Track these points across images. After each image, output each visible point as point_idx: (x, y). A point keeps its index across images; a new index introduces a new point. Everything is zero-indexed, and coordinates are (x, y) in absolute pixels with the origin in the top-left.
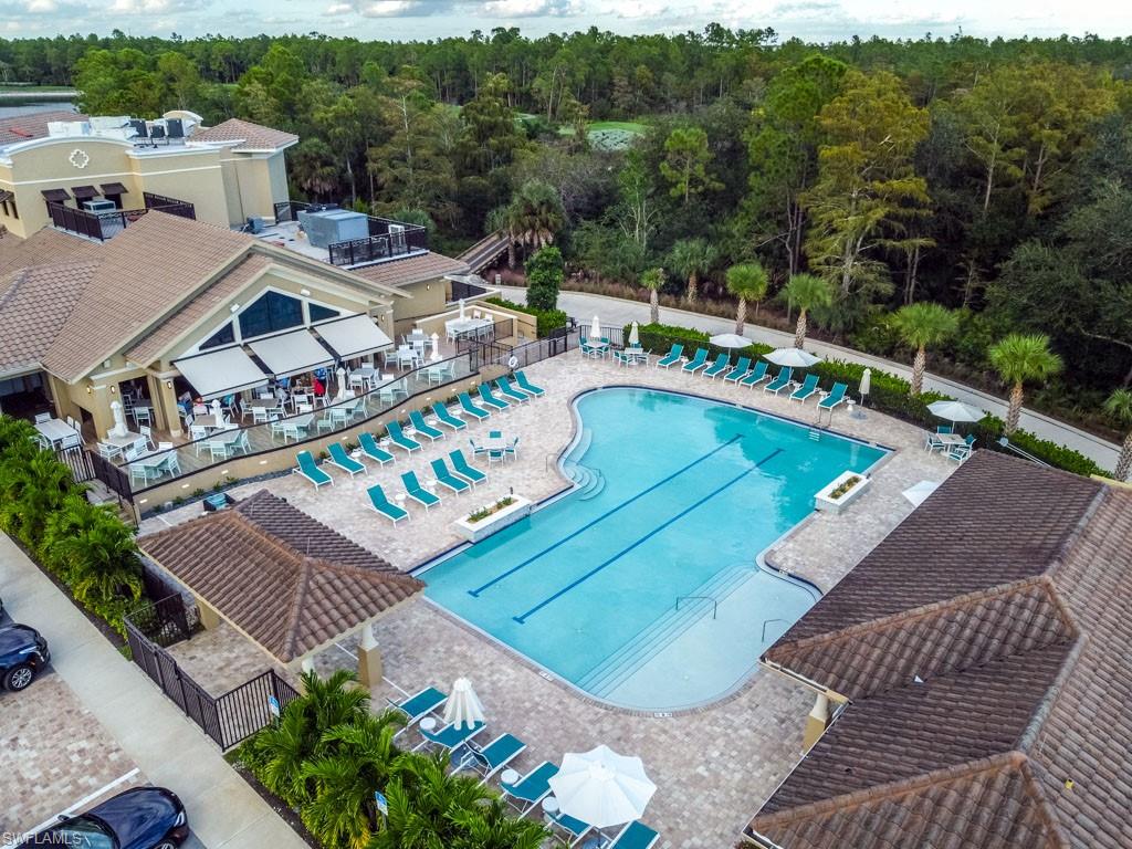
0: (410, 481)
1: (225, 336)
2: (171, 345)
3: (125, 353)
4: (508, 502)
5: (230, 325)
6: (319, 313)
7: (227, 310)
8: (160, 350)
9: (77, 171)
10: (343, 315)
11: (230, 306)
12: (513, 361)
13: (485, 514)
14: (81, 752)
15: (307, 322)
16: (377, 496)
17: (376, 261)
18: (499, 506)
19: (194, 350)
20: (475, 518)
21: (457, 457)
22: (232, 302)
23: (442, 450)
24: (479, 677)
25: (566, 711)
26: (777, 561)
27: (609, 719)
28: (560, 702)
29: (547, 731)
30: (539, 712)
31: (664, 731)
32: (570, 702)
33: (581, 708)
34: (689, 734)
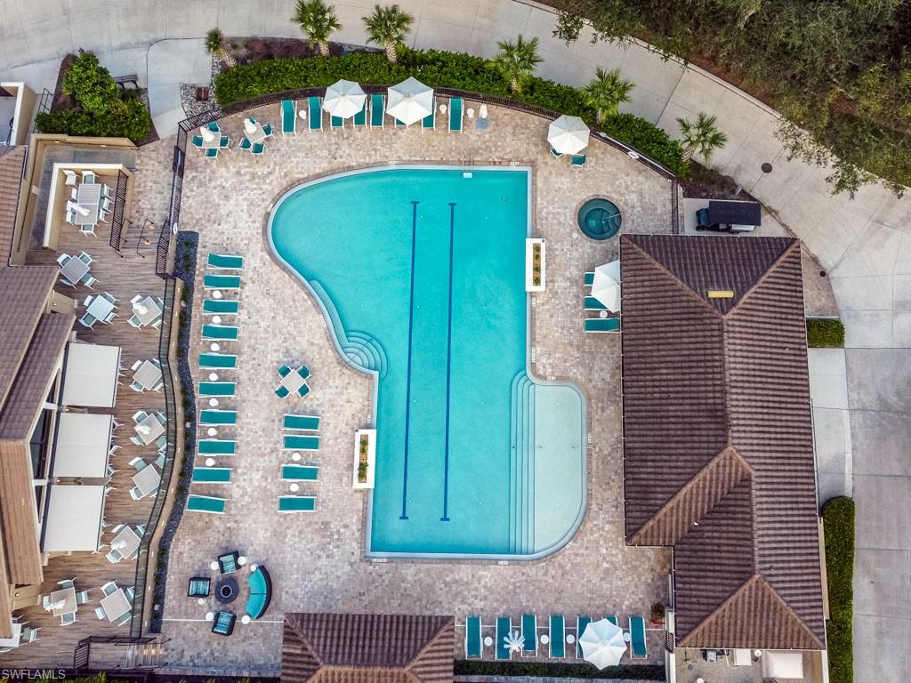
4: (364, 442)
18: (364, 451)
24: (476, 589)
25: (528, 576)
26: (541, 372)
27: (550, 568)
28: (523, 574)
29: (531, 594)
30: (519, 587)
31: (577, 555)
32: (527, 570)
33: (534, 569)
34: (587, 548)
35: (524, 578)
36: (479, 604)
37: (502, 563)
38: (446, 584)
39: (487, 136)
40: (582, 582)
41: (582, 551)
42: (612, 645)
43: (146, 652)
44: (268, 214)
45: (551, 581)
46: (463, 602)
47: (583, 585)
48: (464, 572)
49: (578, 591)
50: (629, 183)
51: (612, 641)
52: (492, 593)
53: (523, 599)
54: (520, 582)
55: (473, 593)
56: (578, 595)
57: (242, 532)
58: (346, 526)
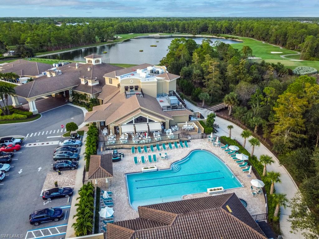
0: (143, 158)
1: (131, 122)
2: (121, 122)
3: (116, 122)
4: (153, 167)
5: (133, 120)
6: (150, 121)
7: (132, 118)
8: (120, 123)
9: (131, 83)
10: (156, 121)
11: (133, 118)
12: (190, 138)
13: (147, 168)
14: (72, 181)
15: (148, 122)
16: (136, 158)
17: (173, 110)
18: (151, 168)
19: (126, 124)
20: (145, 168)
21: (154, 156)
22: (133, 117)
23: (152, 154)
24: (119, 193)
25: (124, 204)
26: (185, 197)
27: (128, 208)
28: (125, 202)
29: (119, 205)
30: (121, 202)
31: (132, 213)
32: (126, 203)
33: (127, 204)
34: (135, 215)
35: (124, 203)
36: (115, 195)
37: (127, 197)
38: (120, 188)
39: (246, 177)
40: (124, 215)
41: (134, 214)
42: (106, 212)
43: (102, 148)
44: (200, 149)
45: (124, 208)
46: (116, 192)
47: (123, 216)
48: (124, 190)
49: (121, 215)
50: (257, 208)
51: (108, 212)
52: (119, 197)
53: (118, 203)
54: (123, 202)
55: (118, 193)
56: (120, 215)
57: (128, 157)
58: (132, 170)
